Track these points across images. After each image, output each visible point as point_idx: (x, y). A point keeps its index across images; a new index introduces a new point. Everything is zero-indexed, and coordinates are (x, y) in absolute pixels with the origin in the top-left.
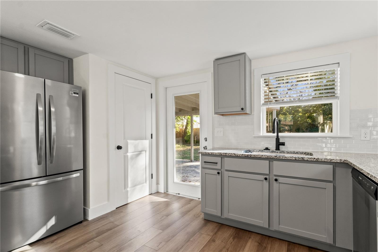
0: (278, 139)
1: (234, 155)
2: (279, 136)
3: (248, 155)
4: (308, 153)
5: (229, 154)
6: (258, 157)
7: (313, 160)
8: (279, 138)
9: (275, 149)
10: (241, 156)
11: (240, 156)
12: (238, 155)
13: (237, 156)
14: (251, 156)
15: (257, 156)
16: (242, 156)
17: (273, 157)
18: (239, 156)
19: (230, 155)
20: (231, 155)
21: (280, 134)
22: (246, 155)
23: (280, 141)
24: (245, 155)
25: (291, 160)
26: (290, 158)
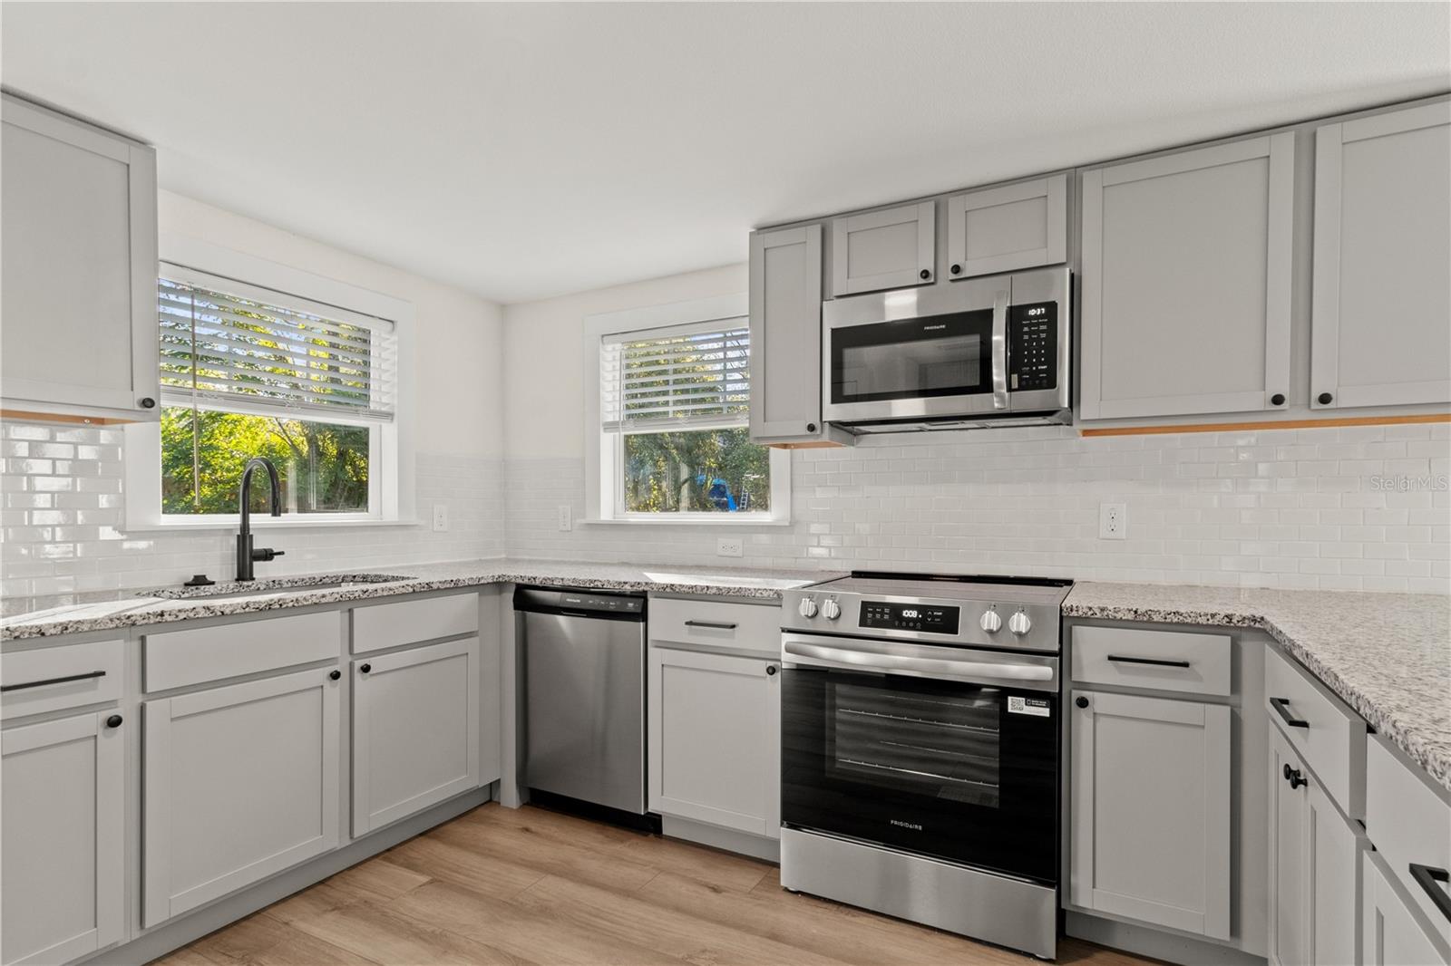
0: (244, 536)
1: (208, 614)
2: (251, 527)
3: (272, 600)
4: (355, 577)
5: (180, 611)
6: (310, 602)
7: (448, 586)
8: (252, 536)
9: (236, 576)
10: (243, 611)
11: (238, 611)
12: (227, 611)
13: (219, 613)
14: (281, 605)
15: (305, 599)
16: (247, 610)
17: (356, 595)
18: (232, 612)
19: (182, 616)
20: (192, 615)
21: (255, 519)
22: (263, 606)
23: (256, 547)
24: (257, 606)
25: (403, 594)
26: (401, 589)
